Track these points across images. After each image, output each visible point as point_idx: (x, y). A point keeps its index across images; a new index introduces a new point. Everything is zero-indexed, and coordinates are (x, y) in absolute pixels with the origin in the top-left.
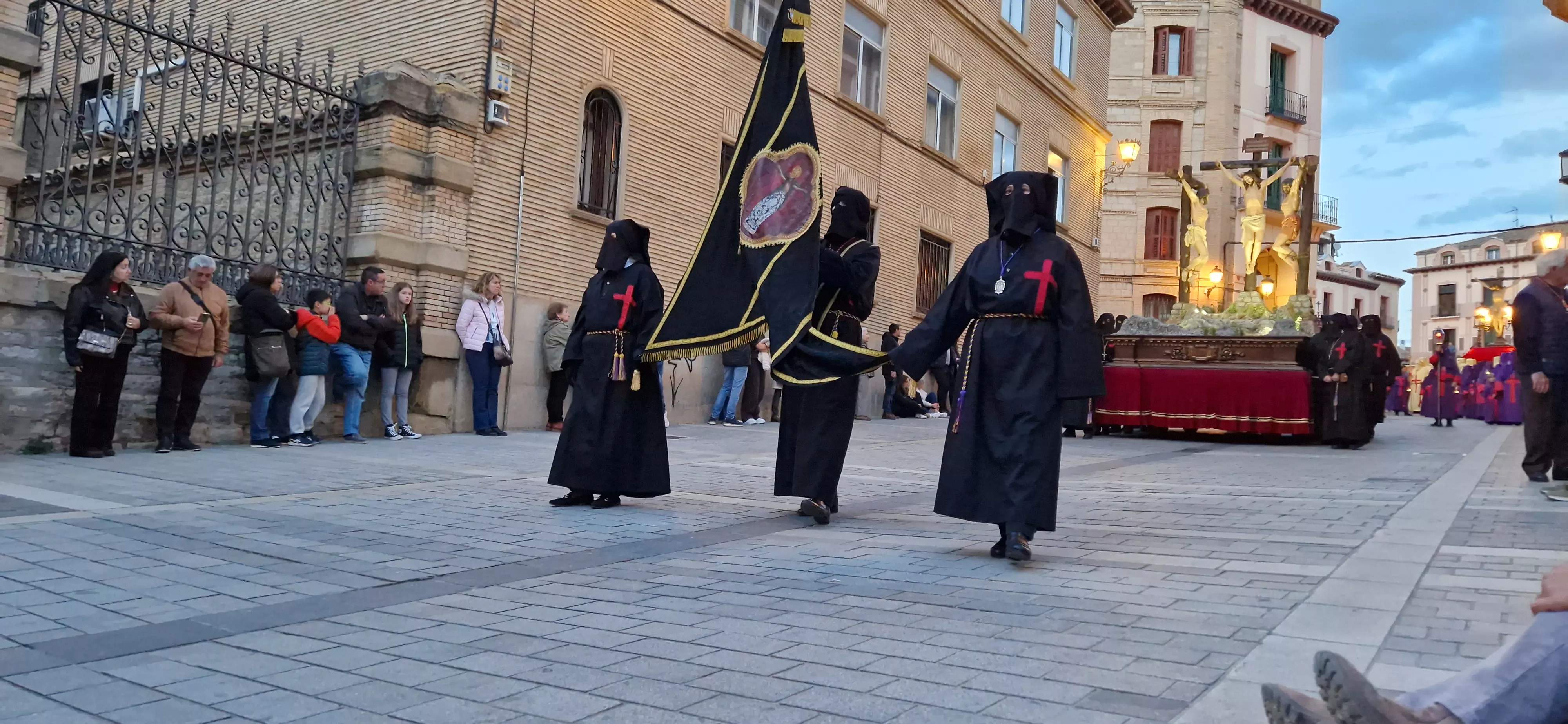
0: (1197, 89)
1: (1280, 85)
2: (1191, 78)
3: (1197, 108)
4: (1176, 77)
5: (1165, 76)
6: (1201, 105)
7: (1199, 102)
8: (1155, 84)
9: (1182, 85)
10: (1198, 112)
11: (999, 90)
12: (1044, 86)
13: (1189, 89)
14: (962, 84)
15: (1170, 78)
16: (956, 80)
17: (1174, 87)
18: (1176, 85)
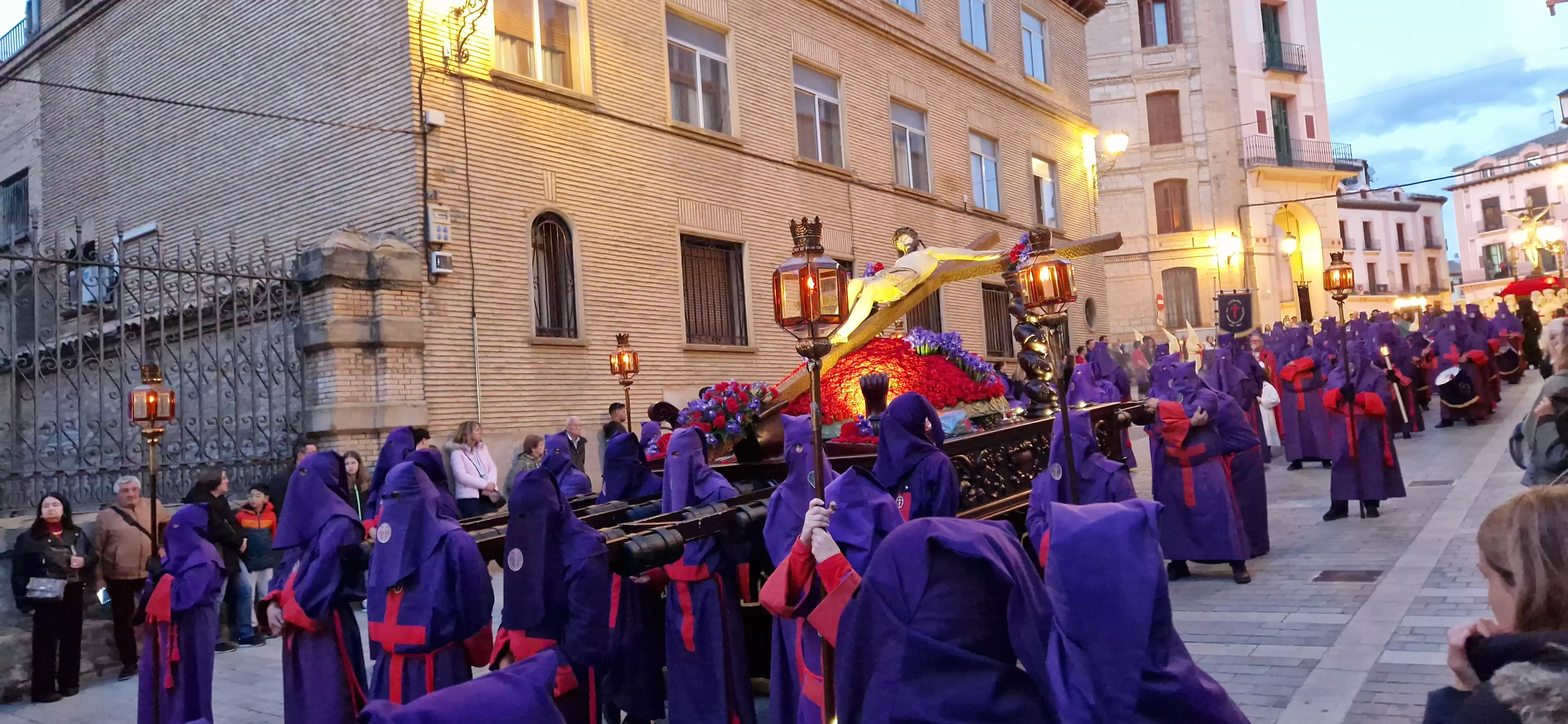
0: (1189, 56)
1: (1275, 38)
2: (1181, 45)
3: (1192, 75)
4: (1166, 47)
5: (1155, 47)
6: (1195, 71)
7: (1193, 69)
8: (1146, 57)
9: (1173, 54)
10: (1193, 79)
11: (971, 113)
12: (1019, 97)
13: (1180, 55)
14: (930, 115)
15: (1160, 48)
16: (922, 113)
17: (1165, 57)
18: (1166, 54)
